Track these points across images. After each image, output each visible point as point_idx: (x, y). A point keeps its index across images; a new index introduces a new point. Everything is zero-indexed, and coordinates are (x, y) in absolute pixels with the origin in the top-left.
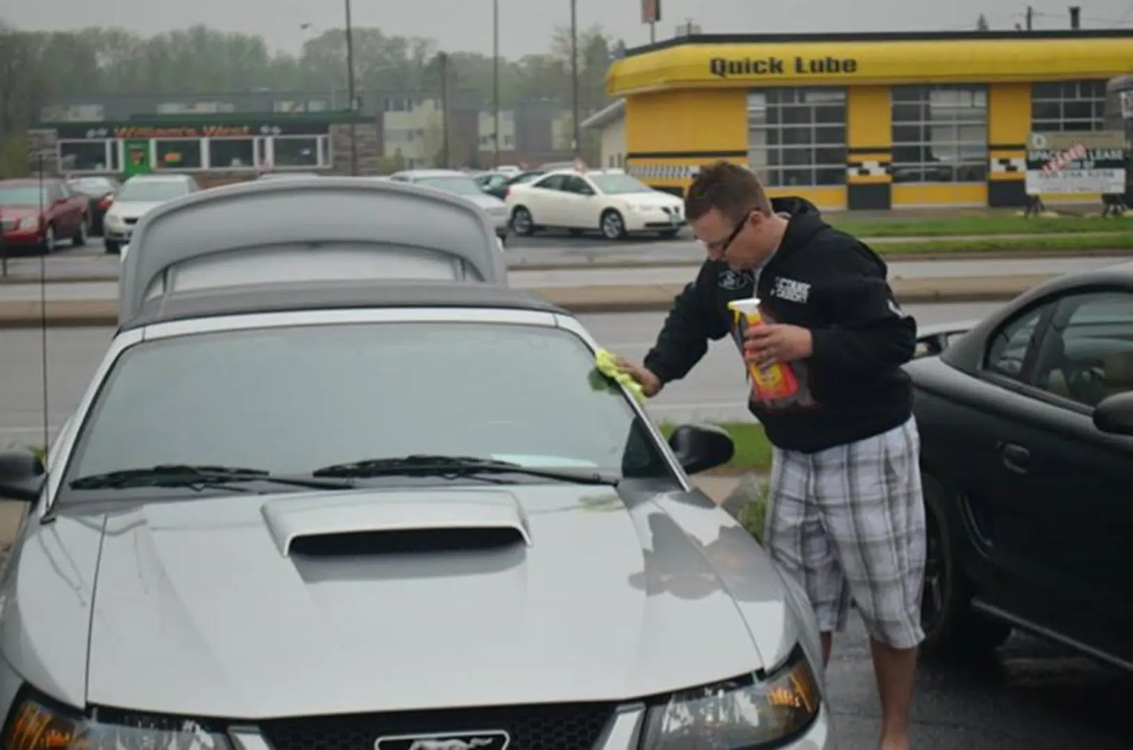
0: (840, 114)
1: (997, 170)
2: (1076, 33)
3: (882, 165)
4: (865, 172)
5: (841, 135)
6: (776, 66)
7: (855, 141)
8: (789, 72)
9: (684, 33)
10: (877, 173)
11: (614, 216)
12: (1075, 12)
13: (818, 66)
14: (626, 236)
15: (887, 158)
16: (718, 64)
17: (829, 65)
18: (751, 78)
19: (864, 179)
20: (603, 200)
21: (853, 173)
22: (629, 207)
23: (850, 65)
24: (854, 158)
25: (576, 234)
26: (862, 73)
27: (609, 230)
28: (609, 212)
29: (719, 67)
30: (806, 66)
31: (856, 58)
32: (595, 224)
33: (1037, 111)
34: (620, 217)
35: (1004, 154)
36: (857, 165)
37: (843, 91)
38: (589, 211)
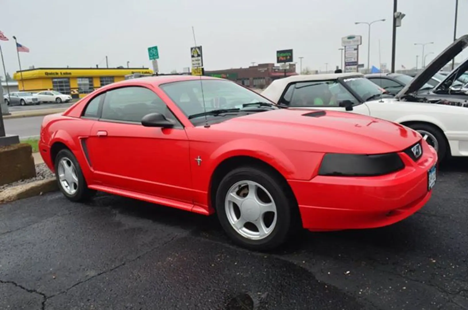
0: (69, 82)
2: (97, 69)
3: (77, 91)
4: (74, 92)
5: (69, 86)
6: (57, 74)
7: (72, 86)
8: (60, 75)
9: (32, 68)
10: (76, 92)
11: (59, 99)
12: (97, 66)
13: (64, 74)
14: (61, 102)
15: (77, 89)
16: (47, 73)
17: (66, 73)
18: (53, 76)
19: (74, 93)
20: (56, 96)
21: (72, 93)
22: (62, 97)
23: (70, 74)
24: (72, 90)
25: (51, 102)
26: (73, 75)
27: (59, 101)
28: (57, 98)
29: (47, 74)
30: (62, 73)
31: (71, 72)
32: (55, 100)
33: (101, 81)
34: (60, 99)
35: (97, 88)
36: (73, 91)
37: (69, 78)
38: (53, 98)
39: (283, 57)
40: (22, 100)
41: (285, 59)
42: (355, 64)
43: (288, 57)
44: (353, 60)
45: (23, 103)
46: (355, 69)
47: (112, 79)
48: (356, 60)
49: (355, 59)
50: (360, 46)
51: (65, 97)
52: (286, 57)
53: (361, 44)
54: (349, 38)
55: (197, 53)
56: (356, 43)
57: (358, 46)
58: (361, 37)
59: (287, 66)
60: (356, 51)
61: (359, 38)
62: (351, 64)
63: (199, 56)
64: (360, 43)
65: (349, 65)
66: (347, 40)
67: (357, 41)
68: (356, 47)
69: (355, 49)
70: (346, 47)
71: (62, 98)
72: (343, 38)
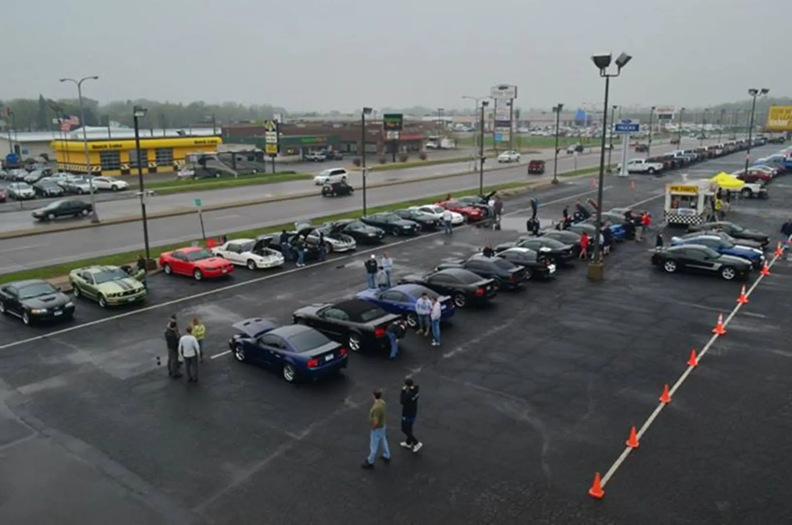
0: (119, 156)
1: (150, 166)
3: (128, 166)
4: (125, 167)
5: (119, 160)
6: (106, 146)
7: (122, 161)
8: (108, 148)
11: (115, 186)
13: (114, 145)
17: (116, 146)
18: (101, 149)
19: (125, 169)
21: (122, 168)
23: (121, 146)
24: (122, 164)
26: (124, 147)
28: (113, 185)
29: (95, 146)
30: (112, 145)
31: (122, 144)
32: (111, 187)
33: (157, 154)
35: (151, 162)
36: (123, 166)
37: (119, 151)
38: (109, 185)
39: (392, 123)
40: (79, 189)
41: (393, 125)
42: (507, 124)
43: (398, 124)
44: (505, 119)
45: (80, 192)
46: (507, 131)
47: (170, 151)
48: (509, 119)
49: (507, 118)
50: (514, 100)
51: (121, 184)
52: (395, 123)
53: (516, 97)
54: (502, 88)
55: (272, 126)
56: (510, 97)
57: (512, 100)
58: (516, 88)
59: (396, 134)
60: (509, 107)
61: (513, 89)
62: (503, 124)
63: (274, 130)
64: (513, 96)
65: (500, 126)
66: (497, 90)
67: (510, 93)
68: (509, 101)
69: (508, 104)
70: (498, 101)
71: (118, 185)
72: (493, 88)
